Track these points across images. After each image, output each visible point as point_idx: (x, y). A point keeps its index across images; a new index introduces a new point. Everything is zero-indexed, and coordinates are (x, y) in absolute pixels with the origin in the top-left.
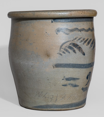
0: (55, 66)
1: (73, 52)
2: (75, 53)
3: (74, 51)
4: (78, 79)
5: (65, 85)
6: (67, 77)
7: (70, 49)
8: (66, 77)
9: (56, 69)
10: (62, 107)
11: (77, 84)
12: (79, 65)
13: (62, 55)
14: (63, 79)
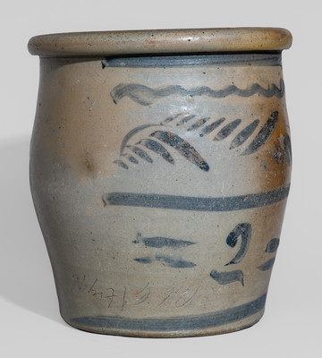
0: (109, 199)
1: (161, 158)
2: (171, 161)
3: (167, 157)
4: (189, 243)
5: (145, 261)
6: (147, 235)
7: (152, 149)
8: (144, 236)
9: (112, 208)
10: (141, 328)
11: (186, 258)
12: (188, 199)
13: (127, 168)
14: (135, 242)
